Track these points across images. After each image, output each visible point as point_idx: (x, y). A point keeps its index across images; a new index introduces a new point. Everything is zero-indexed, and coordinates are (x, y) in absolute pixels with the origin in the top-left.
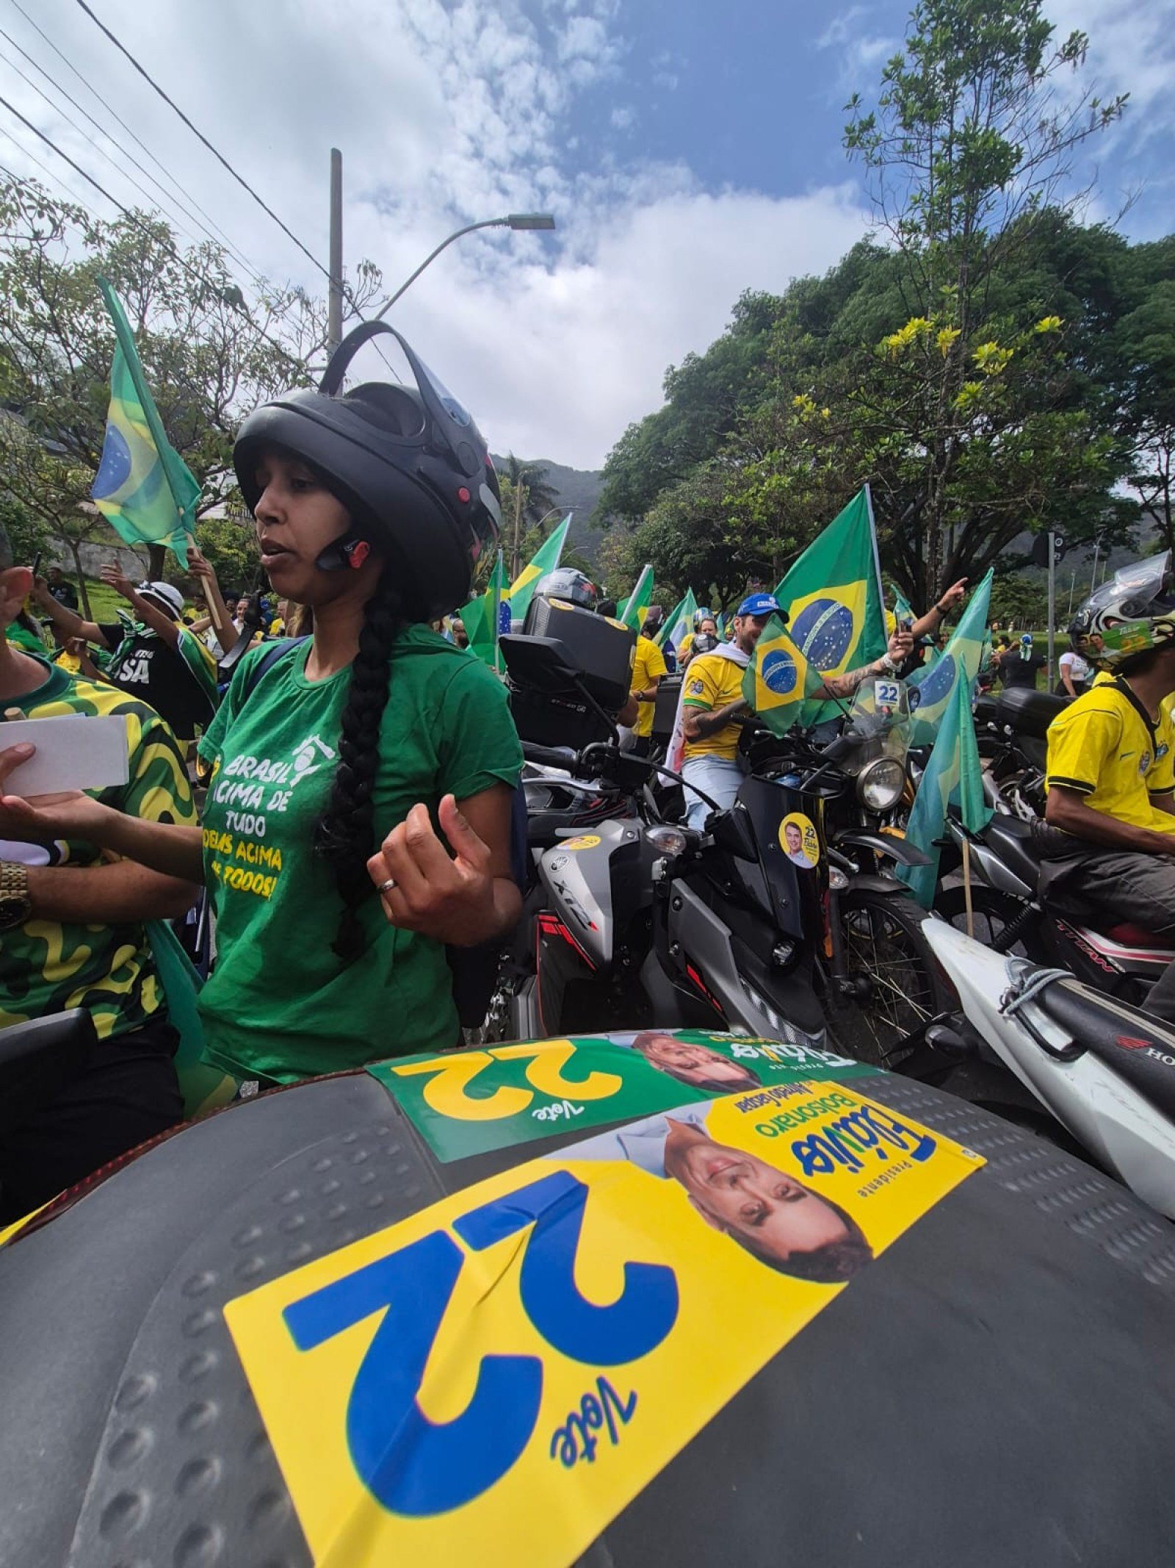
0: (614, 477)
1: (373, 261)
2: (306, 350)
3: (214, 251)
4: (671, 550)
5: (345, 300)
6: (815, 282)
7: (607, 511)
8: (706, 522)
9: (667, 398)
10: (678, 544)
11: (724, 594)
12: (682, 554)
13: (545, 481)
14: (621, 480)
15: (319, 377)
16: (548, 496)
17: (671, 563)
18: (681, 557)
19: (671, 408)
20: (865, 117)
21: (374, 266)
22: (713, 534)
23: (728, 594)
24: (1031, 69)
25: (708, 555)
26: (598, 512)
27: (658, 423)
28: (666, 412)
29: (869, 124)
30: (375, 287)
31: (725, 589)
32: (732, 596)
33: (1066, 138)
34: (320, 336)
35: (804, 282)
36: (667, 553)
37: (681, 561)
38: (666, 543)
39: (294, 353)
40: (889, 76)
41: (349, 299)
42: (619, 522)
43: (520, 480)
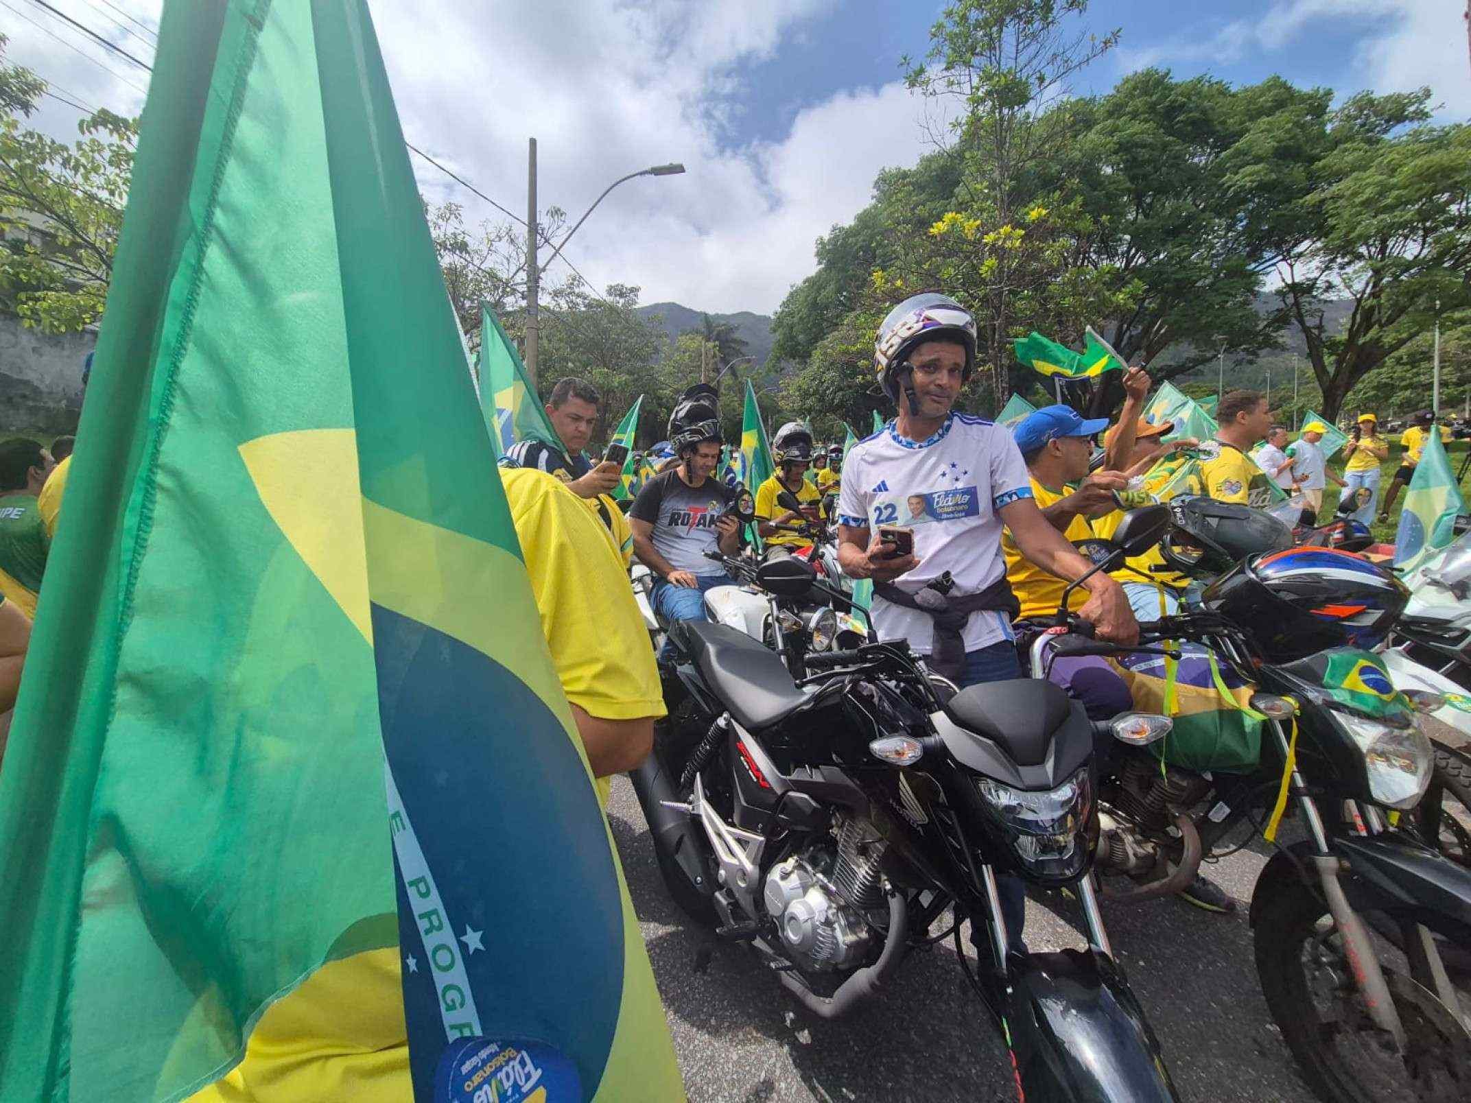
1: (558, 206)
2: (513, 269)
3: (454, 207)
5: (539, 237)
7: (779, 359)
9: (820, 263)
10: (833, 382)
13: (737, 335)
14: (785, 334)
15: (523, 288)
19: (825, 270)
20: (917, 68)
21: (559, 210)
24: (1045, 18)
26: (773, 360)
27: (814, 284)
28: (820, 273)
30: (560, 223)
33: (1075, 63)
34: (523, 260)
38: (823, 383)
39: (504, 276)
40: (935, 35)
41: (542, 235)
42: (791, 365)
43: (714, 336)
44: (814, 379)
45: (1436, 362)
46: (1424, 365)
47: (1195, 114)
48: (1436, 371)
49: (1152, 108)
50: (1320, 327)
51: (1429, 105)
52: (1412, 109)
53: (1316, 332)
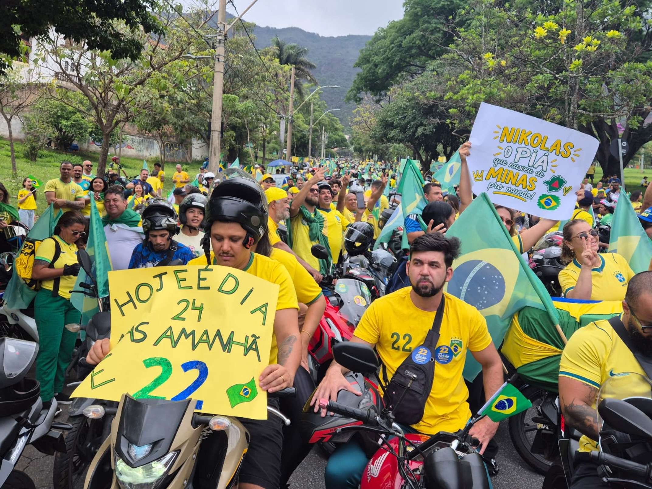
0: (367, 66)
4: (409, 123)
7: (359, 90)
8: (435, 106)
9: (406, 12)
10: (414, 118)
11: (448, 152)
14: (370, 68)
16: (306, 70)
17: (409, 133)
18: (417, 128)
22: (440, 115)
25: (435, 127)
26: (352, 90)
31: (449, 149)
36: (406, 125)
38: (405, 117)
42: (367, 97)
43: (284, 57)
44: (397, 114)
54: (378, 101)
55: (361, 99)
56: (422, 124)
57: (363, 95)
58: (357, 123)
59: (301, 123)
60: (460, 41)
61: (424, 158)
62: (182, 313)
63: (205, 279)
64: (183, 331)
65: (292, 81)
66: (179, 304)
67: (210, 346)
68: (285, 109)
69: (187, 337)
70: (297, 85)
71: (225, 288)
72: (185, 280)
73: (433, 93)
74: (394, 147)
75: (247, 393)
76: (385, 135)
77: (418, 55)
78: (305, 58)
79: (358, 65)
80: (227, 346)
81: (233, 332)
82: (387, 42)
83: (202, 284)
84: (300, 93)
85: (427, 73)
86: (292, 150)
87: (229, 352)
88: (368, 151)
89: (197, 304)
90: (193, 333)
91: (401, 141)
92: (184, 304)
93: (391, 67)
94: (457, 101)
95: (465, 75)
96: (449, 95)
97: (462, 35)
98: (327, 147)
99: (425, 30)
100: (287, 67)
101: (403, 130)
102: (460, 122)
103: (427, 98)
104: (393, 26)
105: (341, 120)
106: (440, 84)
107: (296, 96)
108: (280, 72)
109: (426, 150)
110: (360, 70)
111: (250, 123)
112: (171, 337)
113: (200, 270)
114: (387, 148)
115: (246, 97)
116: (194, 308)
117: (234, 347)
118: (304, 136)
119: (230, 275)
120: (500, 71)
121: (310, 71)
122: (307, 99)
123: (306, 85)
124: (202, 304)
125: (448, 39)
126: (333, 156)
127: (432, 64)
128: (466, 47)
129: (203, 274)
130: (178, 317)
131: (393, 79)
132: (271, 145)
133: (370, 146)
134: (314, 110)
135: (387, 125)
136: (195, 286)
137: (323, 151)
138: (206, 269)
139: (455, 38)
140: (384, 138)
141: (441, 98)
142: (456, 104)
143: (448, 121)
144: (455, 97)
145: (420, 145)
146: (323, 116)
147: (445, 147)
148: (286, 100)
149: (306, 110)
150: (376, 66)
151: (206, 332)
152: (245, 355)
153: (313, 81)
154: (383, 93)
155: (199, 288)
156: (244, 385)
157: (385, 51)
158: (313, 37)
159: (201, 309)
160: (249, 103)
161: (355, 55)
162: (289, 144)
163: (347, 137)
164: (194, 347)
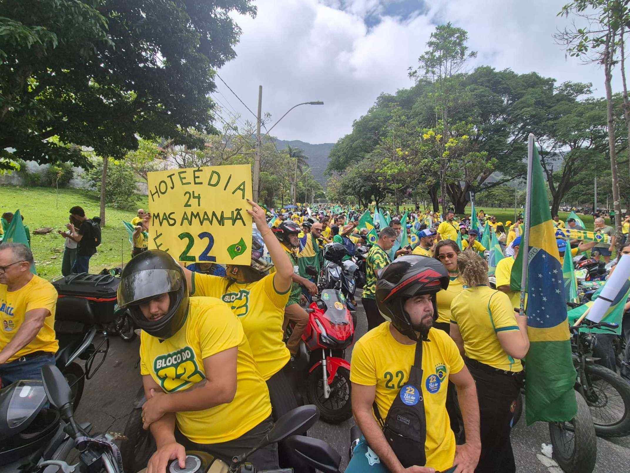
0: (334, 158)
4: (357, 185)
6: (406, 91)
8: (370, 176)
9: (353, 130)
10: (359, 183)
12: (361, 187)
14: (336, 159)
17: (357, 190)
22: (373, 181)
23: (379, 199)
25: (371, 187)
26: (327, 169)
27: (350, 139)
28: (353, 134)
29: (416, 72)
31: (378, 198)
32: (380, 200)
35: (403, 90)
36: (355, 186)
37: (361, 189)
38: (355, 182)
40: (420, 60)
43: (292, 154)
44: (351, 181)
45: (595, 186)
46: (591, 186)
47: (505, 86)
48: (595, 189)
49: (489, 81)
50: (552, 170)
51: (591, 89)
52: (585, 90)
53: (550, 172)
54: (340, 175)
55: (332, 174)
56: (363, 186)
57: (332, 172)
58: (330, 186)
59: (301, 186)
60: (382, 144)
61: (364, 202)
62: (188, 201)
63: (198, 177)
64: (192, 214)
65: (296, 166)
66: (185, 195)
67: (211, 223)
68: (293, 180)
69: (195, 217)
70: (299, 167)
71: (212, 183)
72: (185, 178)
73: (369, 170)
74: (349, 197)
75: (238, 250)
76: (345, 192)
77: (361, 151)
78: (303, 155)
79: (330, 157)
80: (221, 222)
81: (223, 212)
82: (345, 145)
83: (197, 180)
84: (301, 171)
85: (365, 160)
86: (297, 200)
87: (223, 225)
88: (336, 199)
89: (196, 195)
90: (198, 214)
91: (353, 195)
92: (188, 195)
93: (347, 157)
94: (381, 174)
95: (385, 160)
96: (377, 170)
97: (383, 140)
98: (315, 198)
99: (364, 139)
100: (294, 159)
101: (354, 189)
102: (384, 184)
103: (366, 172)
104: (347, 137)
105: (321, 184)
106: (372, 165)
107: (299, 173)
108: (290, 161)
109: (366, 199)
110: (331, 160)
111: (275, 186)
112: (187, 219)
113: (194, 171)
114: (345, 198)
115: (272, 174)
116: (194, 197)
117: (226, 221)
118: (303, 193)
119: (214, 172)
120: (403, 158)
121: (305, 160)
122: (304, 174)
123: (303, 167)
124: (199, 195)
125: (376, 143)
126: (318, 202)
127: (368, 156)
128: (385, 146)
129: (197, 174)
130: (187, 205)
131: (348, 163)
132: (287, 197)
133: (337, 197)
134: (308, 180)
135: (346, 187)
136: (193, 183)
137: (313, 200)
138: (199, 170)
139: (379, 142)
140: (344, 193)
141: (373, 172)
142: (381, 175)
143: (378, 184)
144: (381, 171)
145: (362, 196)
146: (313, 182)
147: (376, 197)
148: (294, 175)
149: (304, 179)
150: (339, 157)
151: (206, 213)
152: (233, 225)
153: (306, 165)
154: (343, 170)
155: (195, 183)
156: (236, 245)
157: (343, 150)
158: (307, 144)
159: (199, 197)
160: (274, 176)
161: (328, 152)
162: (295, 198)
163: (325, 193)
164: (202, 223)
